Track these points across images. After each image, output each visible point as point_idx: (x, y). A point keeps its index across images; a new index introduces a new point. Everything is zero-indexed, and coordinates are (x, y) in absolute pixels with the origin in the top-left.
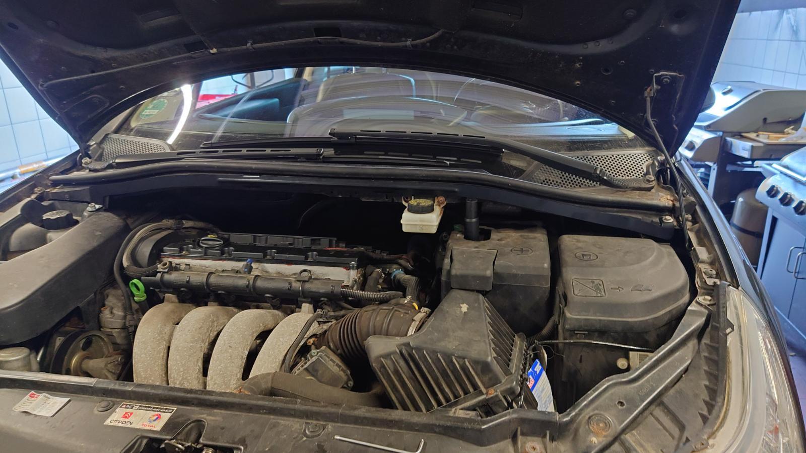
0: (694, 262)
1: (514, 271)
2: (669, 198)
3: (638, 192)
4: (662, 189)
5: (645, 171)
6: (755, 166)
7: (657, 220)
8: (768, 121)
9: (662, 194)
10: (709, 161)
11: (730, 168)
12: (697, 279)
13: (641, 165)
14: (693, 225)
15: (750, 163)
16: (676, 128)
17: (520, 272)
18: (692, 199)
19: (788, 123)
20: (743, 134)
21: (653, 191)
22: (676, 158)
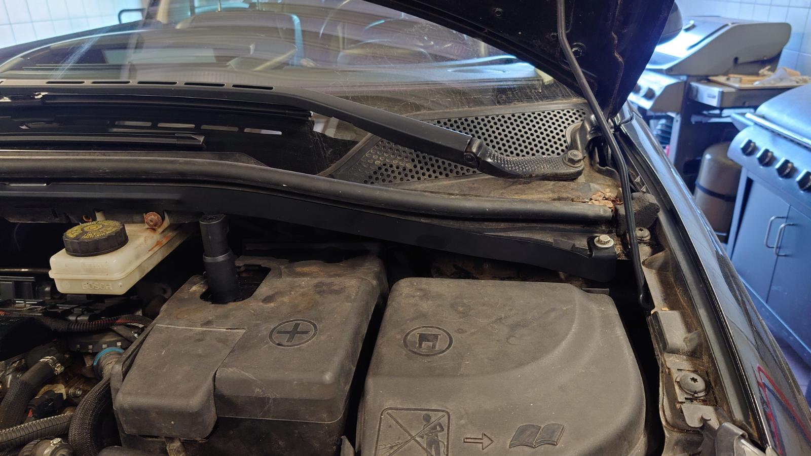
0: (657, 352)
1: (257, 391)
2: (608, 195)
3: (553, 183)
4: (598, 175)
5: (569, 141)
6: (723, 115)
7: (582, 243)
8: (740, 61)
9: (596, 186)
10: (672, 111)
11: (694, 119)
12: (664, 400)
13: (561, 131)
14: (653, 253)
15: (717, 112)
16: (620, 59)
17: (272, 394)
18: (651, 199)
19: (763, 63)
20: (711, 78)
21: (581, 179)
22: (623, 116)
